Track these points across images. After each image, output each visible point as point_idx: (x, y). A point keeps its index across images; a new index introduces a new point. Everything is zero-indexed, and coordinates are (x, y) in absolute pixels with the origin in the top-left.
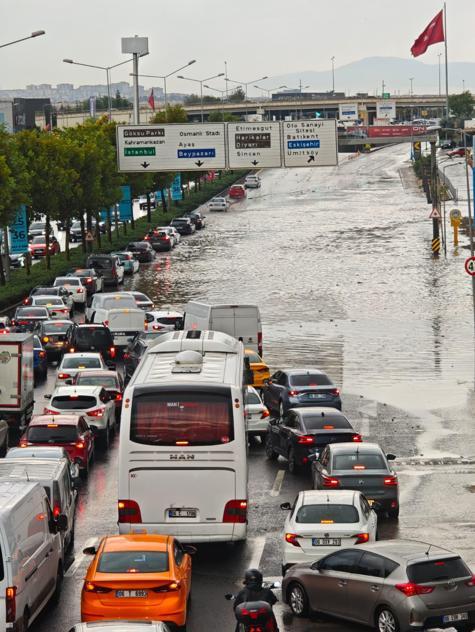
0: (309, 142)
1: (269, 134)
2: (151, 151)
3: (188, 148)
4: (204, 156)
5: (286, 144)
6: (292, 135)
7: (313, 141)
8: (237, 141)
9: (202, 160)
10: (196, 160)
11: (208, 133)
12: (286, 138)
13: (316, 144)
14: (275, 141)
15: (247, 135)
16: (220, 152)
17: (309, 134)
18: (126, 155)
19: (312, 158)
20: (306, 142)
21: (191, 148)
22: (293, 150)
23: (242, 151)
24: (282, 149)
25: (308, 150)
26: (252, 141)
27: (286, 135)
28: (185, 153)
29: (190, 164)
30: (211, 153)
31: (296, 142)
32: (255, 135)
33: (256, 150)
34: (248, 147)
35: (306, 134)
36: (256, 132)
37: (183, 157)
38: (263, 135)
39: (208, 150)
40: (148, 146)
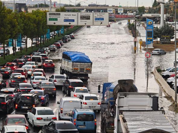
0: (101, 18)
1: (90, 16)
2: (56, 19)
4: (71, 21)
5: (94, 19)
6: (96, 16)
8: (81, 18)
9: (71, 22)
10: (69, 22)
11: (73, 15)
12: (94, 17)
13: (103, 19)
14: (91, 18)
15: (84, 16)
16: (76, 20)
17: (101, 16)
18: (49, 20)
19: (102, 23)
20: (100, 19)
21: (68, 19)
22: (96, 21)
23: (82, 20)
24: (93, 21)
25: (101, 21)
26: (85, 18)
28: (66, 20)
29: (67, 23)
30: (73, 21)
31: (96, 18)
32: (86, 16)
33: (86, 20)
35: (100, 16)
36: (86, 15)
37: (65, 21)
38: (88, 16)
39: (72, 20)
40: (56, 18)
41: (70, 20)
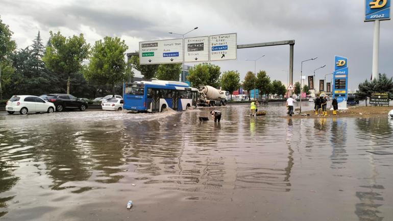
0: (222, 47)
1: (203, 43)
2: (152, 54)
3: (167, 52)
4: (174, 56)
5: (211, 48)
6: (214, 43)
7: (224, 46)
8: (188, 47)
9: (173, 58)
10: (171, 58)
11: (176, 44)
12: (211, 45)
13: (225, 48)
14: (206, 47)
15: (193, 44)
16: (181, 54)
17: (222, 42)
18: (143, 56)
19: (224, 55)
21: (169, 52)
22: (214, 51)
23: (191, 53)
24: (209, 51)
25: (223, 51)
26: (195, 47)
27: (211, 44)
28: (167, 55)
29: (167, 60)
30: (177, 54)
31: (216, 47)
32: (197, 44)
33: (197, 52)
34: (193, 51)
35: (221, 42)
36: (197, 42)
37: (165, 56)
38: (200, 44)
39: (175, 53)
40: (151, 51)
41: (172, 53)
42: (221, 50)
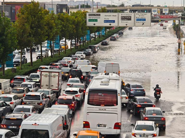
0: (143, 19)
1: (131, 17)
2: (96, 20)
3: (107, 20)
4: (112, 22)
5: (136, 20)
6: (138, 17)
7: (144, 19)
8: (121, 18)
9: (111, 23)
10: (109, 23)
11: (113, 16)
12: (136, 18)
14: (132, 19)
15: (125, 17)
16: (116, 21)
17: (143, 17)
18: (89, 21)
19: (143, 24)
20: (142, 19)
21: (108, 20)
22: (138, 21)
23: (123, 21)
25: (143, 21)
26: (126, 18)
27: (136, 17)
28: (106, 21)
29: (107, 25)
30: (114, 21)
31: (138, 19)
32: (127, 17)
33: (127, 21)
34: (124, 20)
36: (127, 16)
37: (106, 22)
38: (129, 17)
39: (113, 21)
40: (96, 19)
41: (110, 21)
42: (142, 21)
